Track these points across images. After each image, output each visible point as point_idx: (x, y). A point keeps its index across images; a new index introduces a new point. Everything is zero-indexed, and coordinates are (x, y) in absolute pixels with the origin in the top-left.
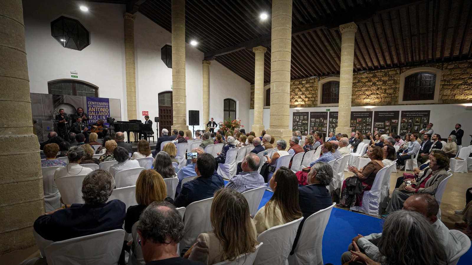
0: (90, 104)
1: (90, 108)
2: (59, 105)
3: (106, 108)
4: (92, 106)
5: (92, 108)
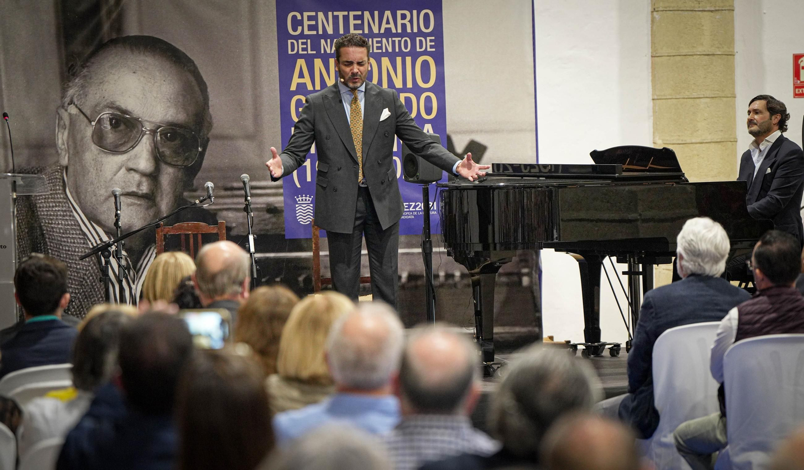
0: (302, 36)
1: (301, 63)
2: (94, 54)
3: (415, 55)
4: (316, 46)
5: (318, 63)
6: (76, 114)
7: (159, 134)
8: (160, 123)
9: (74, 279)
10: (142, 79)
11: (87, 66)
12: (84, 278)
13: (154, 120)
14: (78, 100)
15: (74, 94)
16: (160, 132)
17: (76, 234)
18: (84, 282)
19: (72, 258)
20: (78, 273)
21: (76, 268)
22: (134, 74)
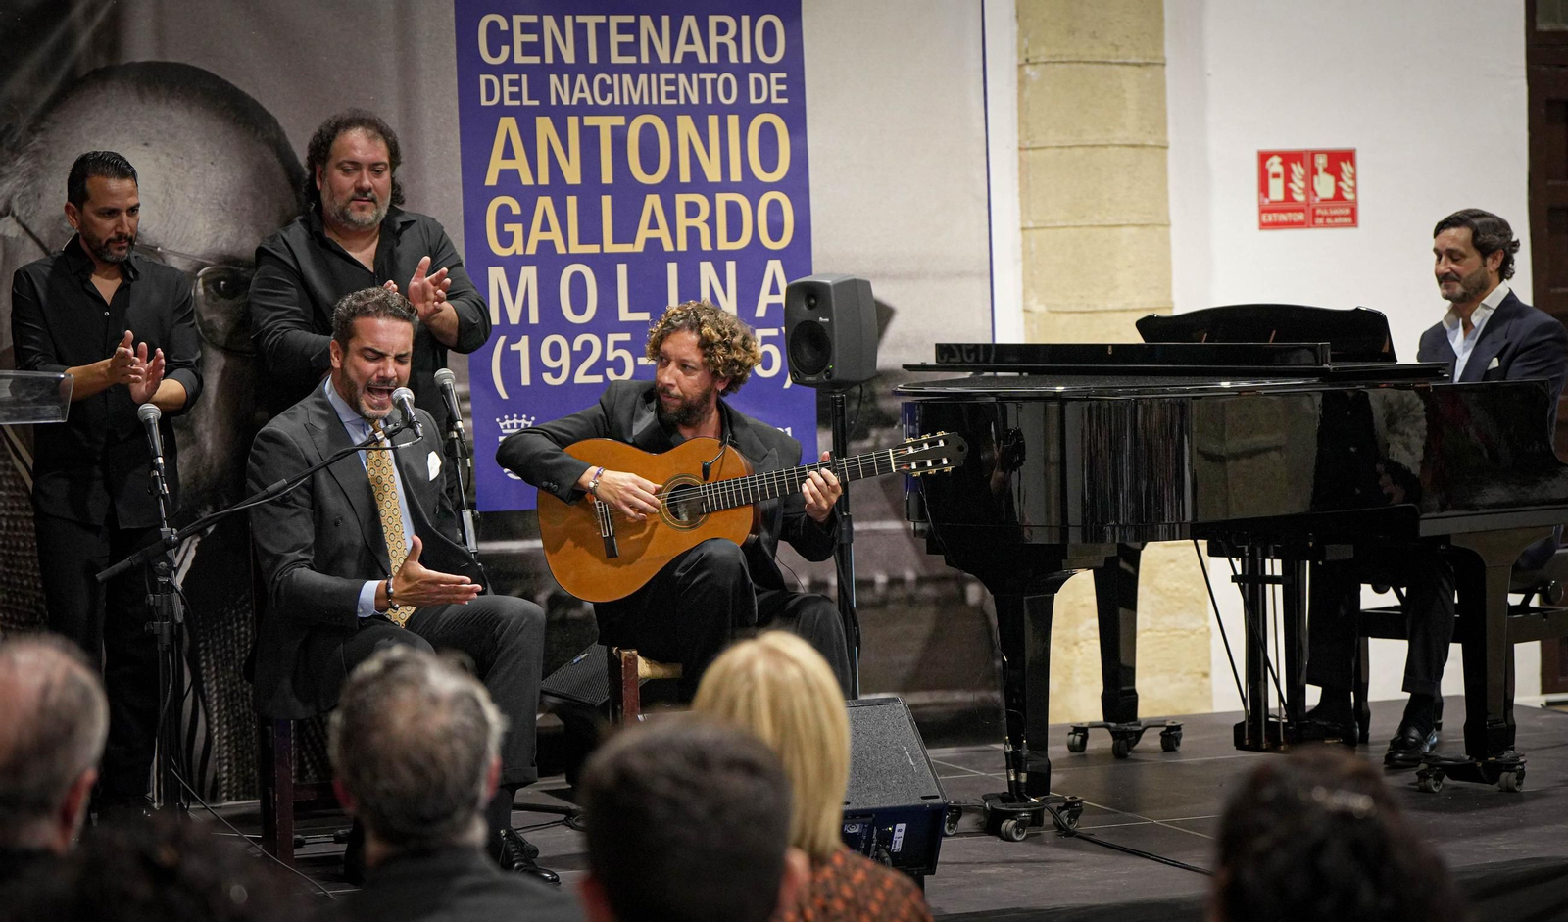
0: (509, 66)
1: (508, 125)
2: (57, 101)
3: (746, 113)
4: (539, 90)
5: (544, 126)
6: (17, 238)
7: (200, 281)
8: (202, 256)
9: (16, 611)
10: (163, 159)
11: (42, 130)
12: (38, 609)
13: (188, 250)
14: (21, 208)
15: (14, 193)
16: (204, 276)
17: (20, 508)
18: (39, 617)
19: (10, 562)
20: (24, 596)
21: (22, 585)
22: (146, 148)
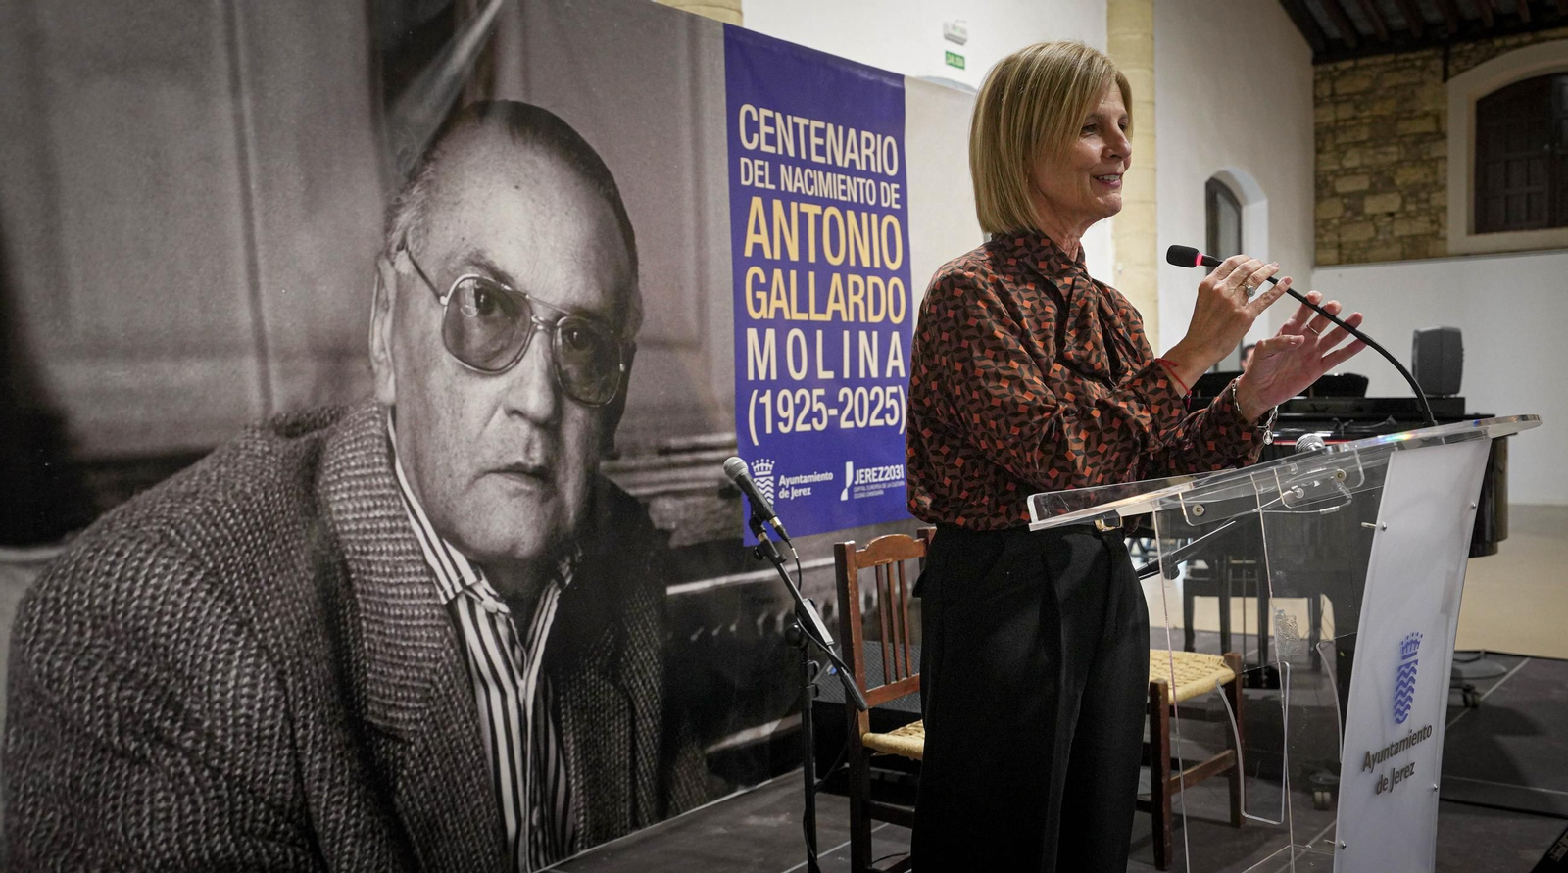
0: (758, 152)
1: (757, 204)
3: (880, 213)
4: (775, 176)
5: (778, 208)
6: (408, 276)
7: (559, 331)
8: (561, 306)
9: (413, 687)
10: (530, 203)
11: (434, 159)
12: (432, 682)
13: (549, 299)
14: (413, 242)
15: (409, 225)
16: (562, 326)
17: (416, 574)
18: (433, 690)
19: (406, 634)
20: (420, 670)
21: (417, 658)
22: (516, 191)
